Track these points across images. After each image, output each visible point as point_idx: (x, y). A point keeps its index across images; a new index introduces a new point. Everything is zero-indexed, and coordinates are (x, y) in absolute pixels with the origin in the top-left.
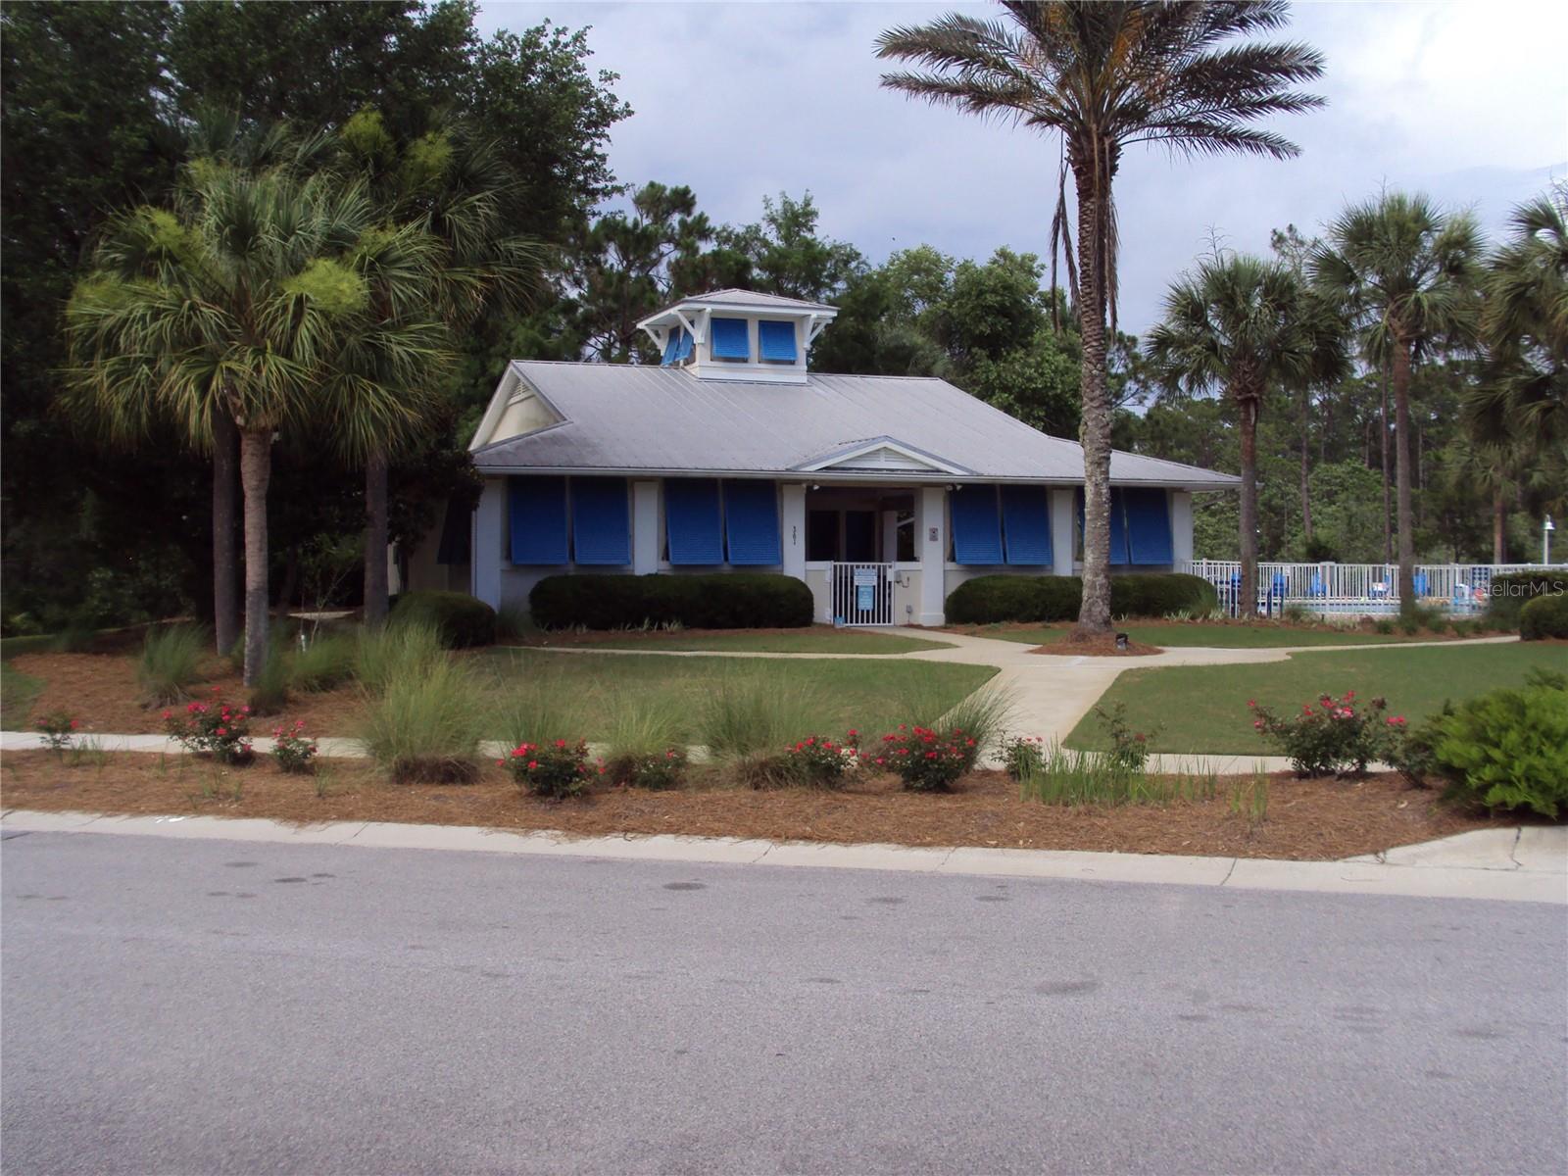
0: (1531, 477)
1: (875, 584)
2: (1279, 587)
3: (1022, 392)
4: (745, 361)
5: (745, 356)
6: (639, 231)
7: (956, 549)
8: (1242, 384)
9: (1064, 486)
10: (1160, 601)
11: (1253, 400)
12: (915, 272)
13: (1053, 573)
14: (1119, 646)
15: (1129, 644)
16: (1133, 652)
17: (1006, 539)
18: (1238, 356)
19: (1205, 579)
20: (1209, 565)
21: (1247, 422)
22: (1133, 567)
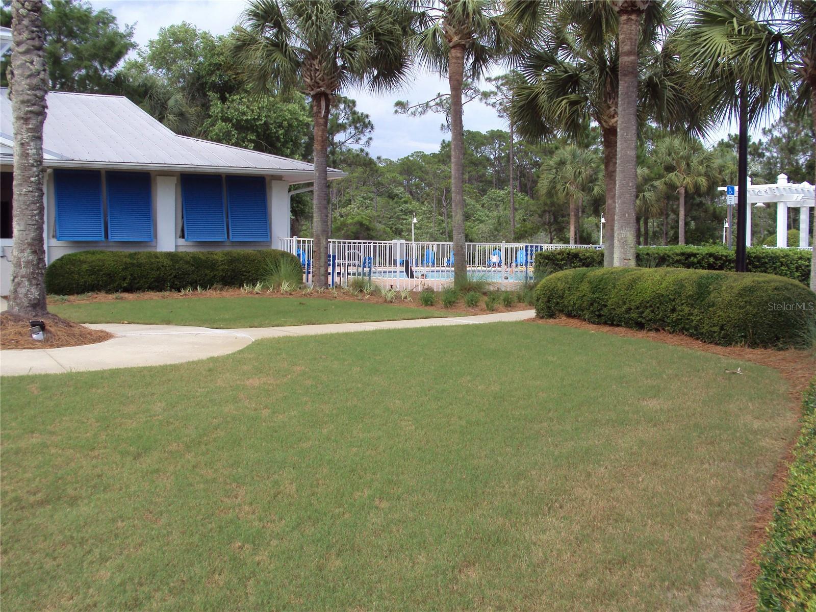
0: (593, 189)
2: (367, 261)
3: (239, 121)
7: (57, 227)
8: (313, 81)
9: (166, 173)
10: (245, 273)
11: (325, 95)
12: (176, 42)
13: (156, 249)
14: (34, 336)
15: (50, 332)
16: (50, 342)
17: (109, 218)
18: (311, 56)
19: (295, 254)
20: (299, 242)
21: (319, 115)
22: (235, 243)
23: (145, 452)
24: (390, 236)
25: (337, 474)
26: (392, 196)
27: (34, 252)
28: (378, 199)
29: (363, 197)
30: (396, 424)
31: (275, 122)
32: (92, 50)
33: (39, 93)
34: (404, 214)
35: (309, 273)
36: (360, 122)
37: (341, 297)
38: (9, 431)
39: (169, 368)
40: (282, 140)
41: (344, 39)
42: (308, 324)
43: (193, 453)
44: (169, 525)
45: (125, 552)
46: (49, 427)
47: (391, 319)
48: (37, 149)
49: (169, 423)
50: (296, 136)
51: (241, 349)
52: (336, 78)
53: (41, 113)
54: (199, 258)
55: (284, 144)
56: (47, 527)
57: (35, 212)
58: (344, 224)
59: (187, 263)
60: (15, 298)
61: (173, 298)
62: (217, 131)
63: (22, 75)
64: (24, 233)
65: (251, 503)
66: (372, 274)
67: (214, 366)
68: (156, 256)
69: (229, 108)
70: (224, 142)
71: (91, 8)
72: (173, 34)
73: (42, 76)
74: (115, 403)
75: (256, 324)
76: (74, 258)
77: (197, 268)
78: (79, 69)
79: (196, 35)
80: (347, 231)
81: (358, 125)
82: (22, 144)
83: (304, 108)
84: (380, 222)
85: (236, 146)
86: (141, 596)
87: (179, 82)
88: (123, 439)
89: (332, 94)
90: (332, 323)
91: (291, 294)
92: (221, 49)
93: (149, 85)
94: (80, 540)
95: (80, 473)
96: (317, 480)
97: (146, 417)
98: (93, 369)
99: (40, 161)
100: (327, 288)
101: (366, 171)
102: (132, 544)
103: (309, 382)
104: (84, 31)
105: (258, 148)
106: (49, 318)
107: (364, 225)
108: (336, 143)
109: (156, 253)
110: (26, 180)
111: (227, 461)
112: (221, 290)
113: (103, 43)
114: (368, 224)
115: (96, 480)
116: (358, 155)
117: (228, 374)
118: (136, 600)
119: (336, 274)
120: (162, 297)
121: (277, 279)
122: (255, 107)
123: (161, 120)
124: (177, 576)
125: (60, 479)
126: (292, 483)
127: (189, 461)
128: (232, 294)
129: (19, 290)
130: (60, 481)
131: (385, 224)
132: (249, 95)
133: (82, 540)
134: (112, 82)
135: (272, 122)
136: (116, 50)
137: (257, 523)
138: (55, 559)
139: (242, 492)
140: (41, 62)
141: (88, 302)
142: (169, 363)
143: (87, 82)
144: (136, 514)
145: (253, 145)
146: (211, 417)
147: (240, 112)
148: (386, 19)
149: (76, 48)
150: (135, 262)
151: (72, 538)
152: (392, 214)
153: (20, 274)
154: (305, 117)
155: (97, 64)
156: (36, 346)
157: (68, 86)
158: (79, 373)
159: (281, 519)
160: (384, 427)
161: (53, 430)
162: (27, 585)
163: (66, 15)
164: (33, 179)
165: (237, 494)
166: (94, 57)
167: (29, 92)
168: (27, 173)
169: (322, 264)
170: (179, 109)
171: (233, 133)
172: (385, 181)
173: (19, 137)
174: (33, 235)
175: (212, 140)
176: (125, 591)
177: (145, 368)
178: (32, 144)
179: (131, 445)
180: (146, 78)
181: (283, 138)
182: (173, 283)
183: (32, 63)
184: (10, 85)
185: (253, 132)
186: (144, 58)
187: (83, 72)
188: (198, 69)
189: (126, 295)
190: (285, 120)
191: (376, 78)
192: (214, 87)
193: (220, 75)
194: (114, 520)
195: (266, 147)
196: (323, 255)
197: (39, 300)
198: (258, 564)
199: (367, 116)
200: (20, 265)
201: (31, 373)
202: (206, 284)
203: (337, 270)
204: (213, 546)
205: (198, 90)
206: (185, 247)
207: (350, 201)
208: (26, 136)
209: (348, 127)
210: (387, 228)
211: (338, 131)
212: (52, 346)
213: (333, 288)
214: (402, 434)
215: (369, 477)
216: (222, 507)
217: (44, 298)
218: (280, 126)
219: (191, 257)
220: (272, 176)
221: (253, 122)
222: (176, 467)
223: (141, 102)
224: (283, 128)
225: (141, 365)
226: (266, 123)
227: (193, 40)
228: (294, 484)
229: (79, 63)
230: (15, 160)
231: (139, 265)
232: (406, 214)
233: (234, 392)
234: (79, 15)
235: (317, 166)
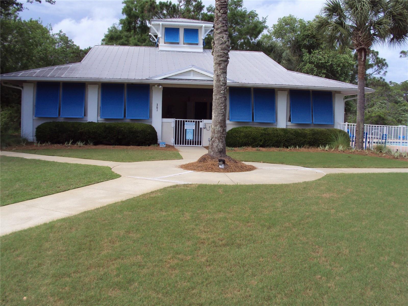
1: (194, 128)
2: (384, 136)
3: (317, 64)
4: (178, 43)
5: (178, 42)
6: (171, 6)
7: (230, 115)
8: (358, 42)
9: (282, 89)
10: (320, 140)
11: (364, 49)
12: (286, 25)
13: (277, 126)
14: (220, 166)
15: (227, 165)
16: (227, 170)
17: (254, 111)
18: (357, 29)
19: (346, 131)
20: (348, 125)
21: (361, 60)
22: (316, 125)
23: (273, 226)
24: (395, 123)
25: (370, 246)
26: (397, 102)
27: (221, 126)
28: (389, 103)
29: (381, 103)
30: (403, 223)
31: (336, 64)
32: (247, 30)
33: (226, 52)
34: (403, 112)
35: (353, 141)
36: (380, 63)
37: (370, 154)
38: (210, 210)
39: (284, 186)
40: (340, 73)
41: (375, 19)
42: (353, 168)
43: (296, 229)
44: (285, 263)
45: (264, 273)
46: (228, 210)
47: (398, 167)
48: (224, 78)
49: (284, 213)
50: (347, 71)
51: (319, 178)
52: (370, 40)
53: (226, 61)
54: (298, 132)
55: (341, 75)
56: (227, 257)
57: (223, 107)
58: (370, 117)
59: (292, 134)
60: (212, 148)
61: (284, 151)
62: (307, 68)
63: (218, 44)
64: (217, 117)
65: (326, 256)
66: (387, 143)
67: (306, 186)
68: (277, 130)
69: (312, 57)
70: (310, 74)
71: (246, 11)
72: (285, 21)
73: (227, 43)
74: (258, 201)
75: (326, 166)
76: (238, 130)
77: (297, 137)
78: (240, 40)
79: (296, 21)
80: (372, 120)
81: (379, 65)
82: (217, 76)
83: (351, 57)
84: (390, 116)
85: (316, 76)
86: (272, 295)
87: (288, 44)
88: (262, 219)
89: (368, 49)
90: (365, 167)
91: (344, 152)
92: (309, 28)
93: (273, 46)
94: (243, 265)
95: (243, 233)
96: (360, 248)
97: (273, 209)
98: (247, 184)
99: (225, 83)
100: (363, 150)
101: (383, 89)
102: (267, 270)
103: (355, 198)
104: (243, 21)
105: (327, 77)
106: (227, 158)
107: (381, 117)
108: (367, 74)
109: (277, 128)
110: (219, 92)
111: (313, 234)
112: (308, 148)
113: (252, 27)
114: (383, 117)
115: (250, 237)
116: (379, 80)
117: (313, 191)
118: (269, 296)
119: (367, 143)
120: (279, 150)
121: (337, 144)
122: (326, 56)
123: (279, 62)
124: (288, 288)
125: (233, 235)
126: (346, 249)
127: (294, 232)
128: (314, 150)
129: (214, 144)
130: (233, 236)
131: (393, 117)
132: (323, 50)
133: (244, 265)
134: (255, 45)
135: (334, 64)
136: (258, 30)
137: (329, 267)
138: (231, 272)
139: (321, 250)
140: (227, 37)
141: (243, 151)
142: (284, 183)
143: (244, 45)
144: (269, 256)
145: (325, 75)
146: (305, 211)
147: (318, 59)
148: (399, 7)
149: (239, 30)
150: (266, 132)
151: (239, 263)
152: (396, 112)
153: (214, 137)
154: (352, 61)
155: (248, 37)
156: (221, 171)
157: (235, 48)
158: (241, 185)
159: (341, 266)
160: (396, 224)
161: (229, 211)
162: (219, 282)
163: (235, 14)
164: (222, 92)
165: (318, 251)
166: (247, 33)
167: (221, 51)
168: (219, 89)
169: (361, 137)
170: (288, 58)
171: (315, 69)
172: (393, 94)
173: (216, 72)
174: (221, 118)
175: (304, 73)
176: (264, 292)
177: (272, 185)
178: (222, 75)
179: (266, 222)
180: (272, 42)
181: (340, 72)
182: (285, 144)
183: (223, 37)
184: (213, 48)
185: (325, 69)
186: (271, 33)
187: (242, 41)
188: (297, 38)
189: (261, 149)
190: (341, 63)
191: (392, 39)
192: (305, 47)
193: (308, 40)
194: (258, 257)
195: (331, 77)
196: (361, 132)
197: (223, 149)
198: (329, 288)
199: (385, 60)
200: (215, 133)
201: (219, 184)
202: (301, 145)
203: (368, 140)
204: (306, 276)
205: (297, 48)
206: (291, 126)
207: (374, 104)
208: (219, 72)
209: (374, 66)
210: (394, 119)
211: (369, 68)
212: (228, 171)
213: (366, 150)
214: (406, 229)
215: (388, 250)
216: (311, 257)
217: (225, 149)
218: (339, 66)
219: (294, 131)
220: (336, 91)
221: (325, 64)
222: (288, 234)
223: (270, 55)
224: (340, 67)
225: (270, 184)
226: (331, 64)
227: (294, 23)
228: (348, 249)
229: (241, 36)
230: (214, 83)
231: (268, 134)
232: (404, 112)
233: (317, 200)
234: (241, 14)
235: (359, 87)
